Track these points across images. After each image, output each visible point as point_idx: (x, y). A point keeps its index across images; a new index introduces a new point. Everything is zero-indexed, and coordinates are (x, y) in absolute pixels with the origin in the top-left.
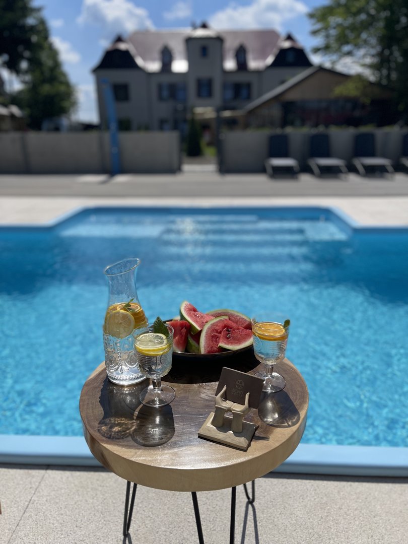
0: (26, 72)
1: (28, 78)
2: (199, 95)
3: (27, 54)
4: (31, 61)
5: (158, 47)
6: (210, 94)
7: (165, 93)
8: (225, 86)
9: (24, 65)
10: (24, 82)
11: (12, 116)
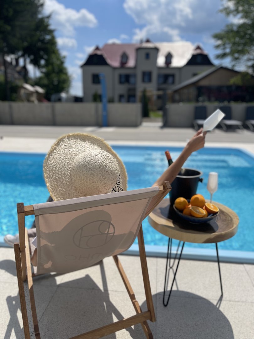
0: (43, 67)
1: (44, 70)
2: (143, 81)
3: (45, 57)
4: (47, 61)
5: (120, 53)
6: (150, 80)
7: (123, 79)
8: (159, 76)
9: (43, 62)
10: (42, 72)
11: (37, 92)
